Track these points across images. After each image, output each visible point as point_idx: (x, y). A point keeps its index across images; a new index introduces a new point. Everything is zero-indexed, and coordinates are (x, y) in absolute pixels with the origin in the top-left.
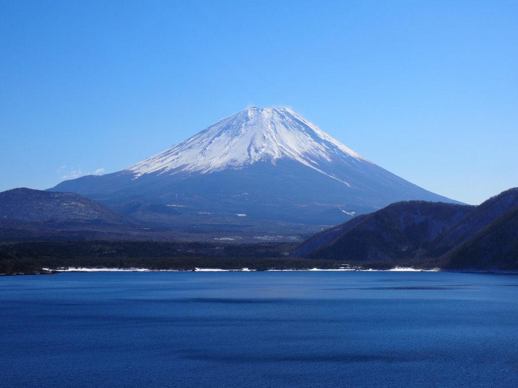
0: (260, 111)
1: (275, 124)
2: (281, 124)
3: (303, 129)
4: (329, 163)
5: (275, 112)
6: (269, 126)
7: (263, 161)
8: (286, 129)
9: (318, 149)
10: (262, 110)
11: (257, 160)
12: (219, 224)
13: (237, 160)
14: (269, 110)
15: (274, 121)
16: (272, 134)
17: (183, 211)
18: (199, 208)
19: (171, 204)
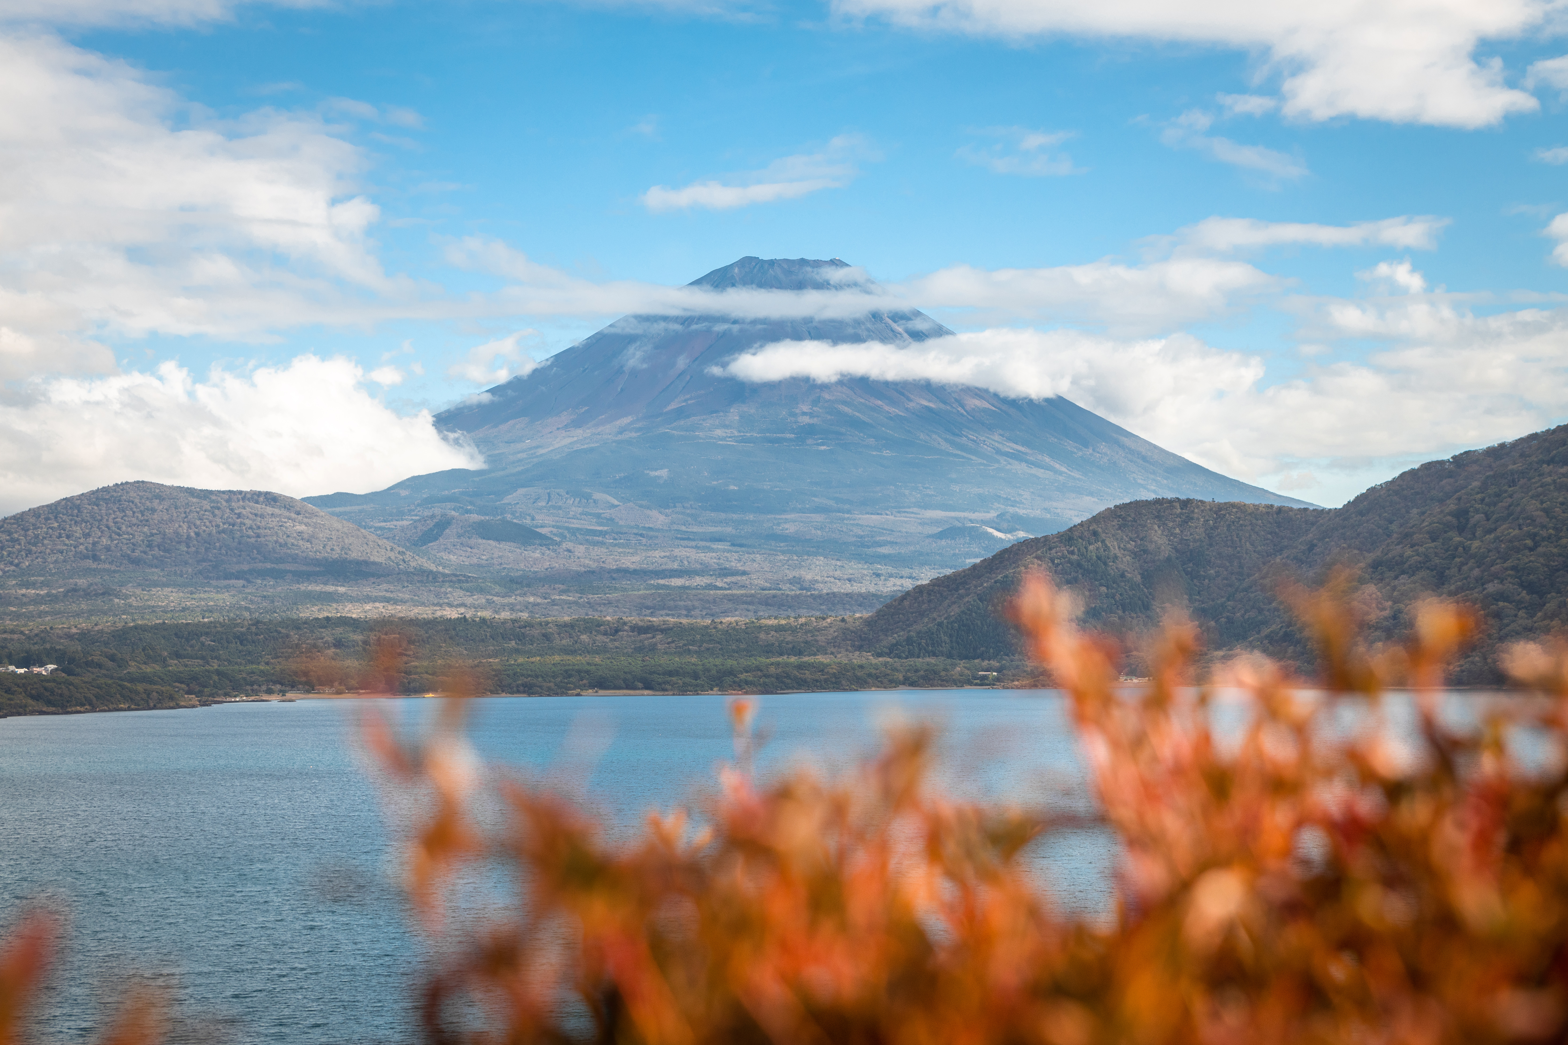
17: (565, 537)
18: (606, 528)
19: (533, 519)
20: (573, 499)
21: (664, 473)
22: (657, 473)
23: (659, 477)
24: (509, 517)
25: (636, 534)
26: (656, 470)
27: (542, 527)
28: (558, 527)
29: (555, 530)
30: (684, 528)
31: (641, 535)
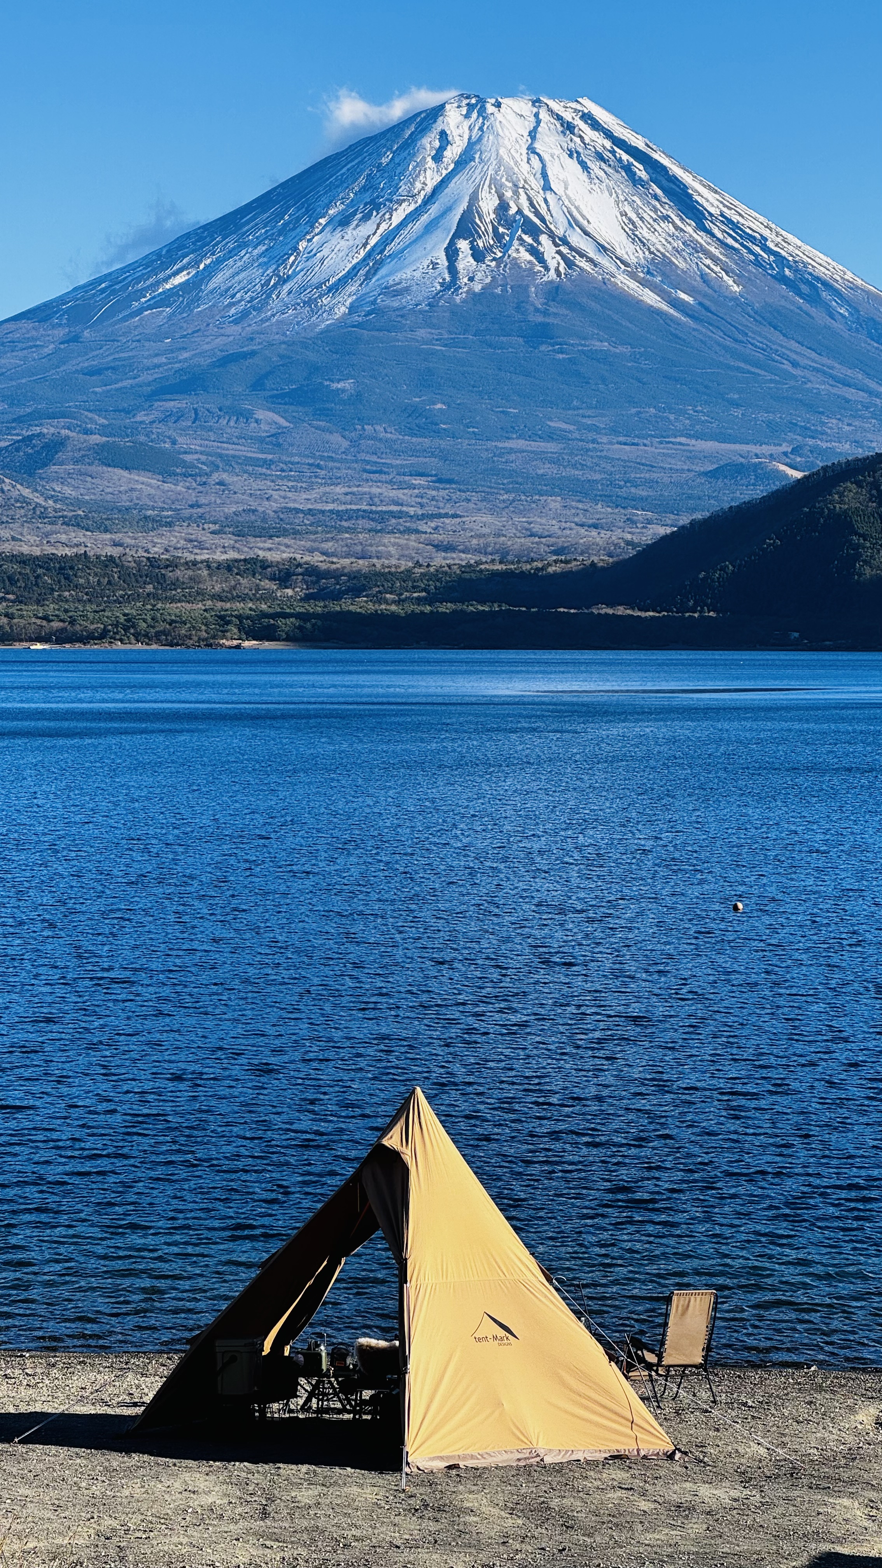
0: (490, 109)
1: (546, 157)
2: (565, 157)
3: (643, 174)
4: (735, 299)
5: (544, 115)
6: (525, 167)
7: (499, 291)
8: (584, 176)
9: (698, 249)
10: (498, 105)
11: (477, 287)
12: (342, 508)
13: (407, 289)
14: (523, 106)
15: (537, 146)
16: (532, 193)
17: (218, 467)
18: (270, 457)
19: (174, 442)
20: (227, 418)
21: (347, 385)
22: (340, 385)
23: (343, 390)
24: (142, 438)
25: (309, 464)
26: (339, 381)
27: (186, 453)
28: (208, 454)
29: (203, 458)
30: (374, 458)
31: (318, 466)
